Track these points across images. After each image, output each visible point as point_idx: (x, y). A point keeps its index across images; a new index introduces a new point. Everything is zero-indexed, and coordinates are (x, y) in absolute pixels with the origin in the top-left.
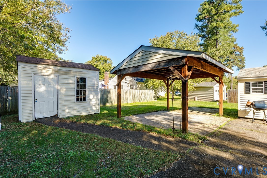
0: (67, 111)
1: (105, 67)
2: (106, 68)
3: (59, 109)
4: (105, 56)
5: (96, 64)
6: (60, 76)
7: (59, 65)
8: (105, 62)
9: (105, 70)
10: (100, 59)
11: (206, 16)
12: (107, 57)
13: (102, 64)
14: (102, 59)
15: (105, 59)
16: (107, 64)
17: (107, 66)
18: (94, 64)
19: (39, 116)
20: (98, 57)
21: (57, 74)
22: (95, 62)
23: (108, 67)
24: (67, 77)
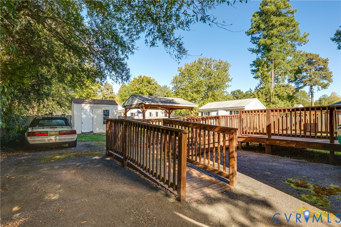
0: (97, 129)
1: (148, 90)
2: (150, 91)
3: (94, 128)
4: (148, 77)
5: (137, 87)
6: (94, 110)
7: (92, 103)
8: (149, 83)
9: (148, 93)
10: (143, 80)
11: (254, 31)
12: (150, 77)
13: (144, 87)
14: (145, 80)
15: (149, 80)
16: (151, 86)
17: (151, 88)
18: (135, 86)
19: (84, 131)
20: (140, 78)
21: (92, 108)
22: (137, 84)
23: (152, 90)
24: (97, 110)
